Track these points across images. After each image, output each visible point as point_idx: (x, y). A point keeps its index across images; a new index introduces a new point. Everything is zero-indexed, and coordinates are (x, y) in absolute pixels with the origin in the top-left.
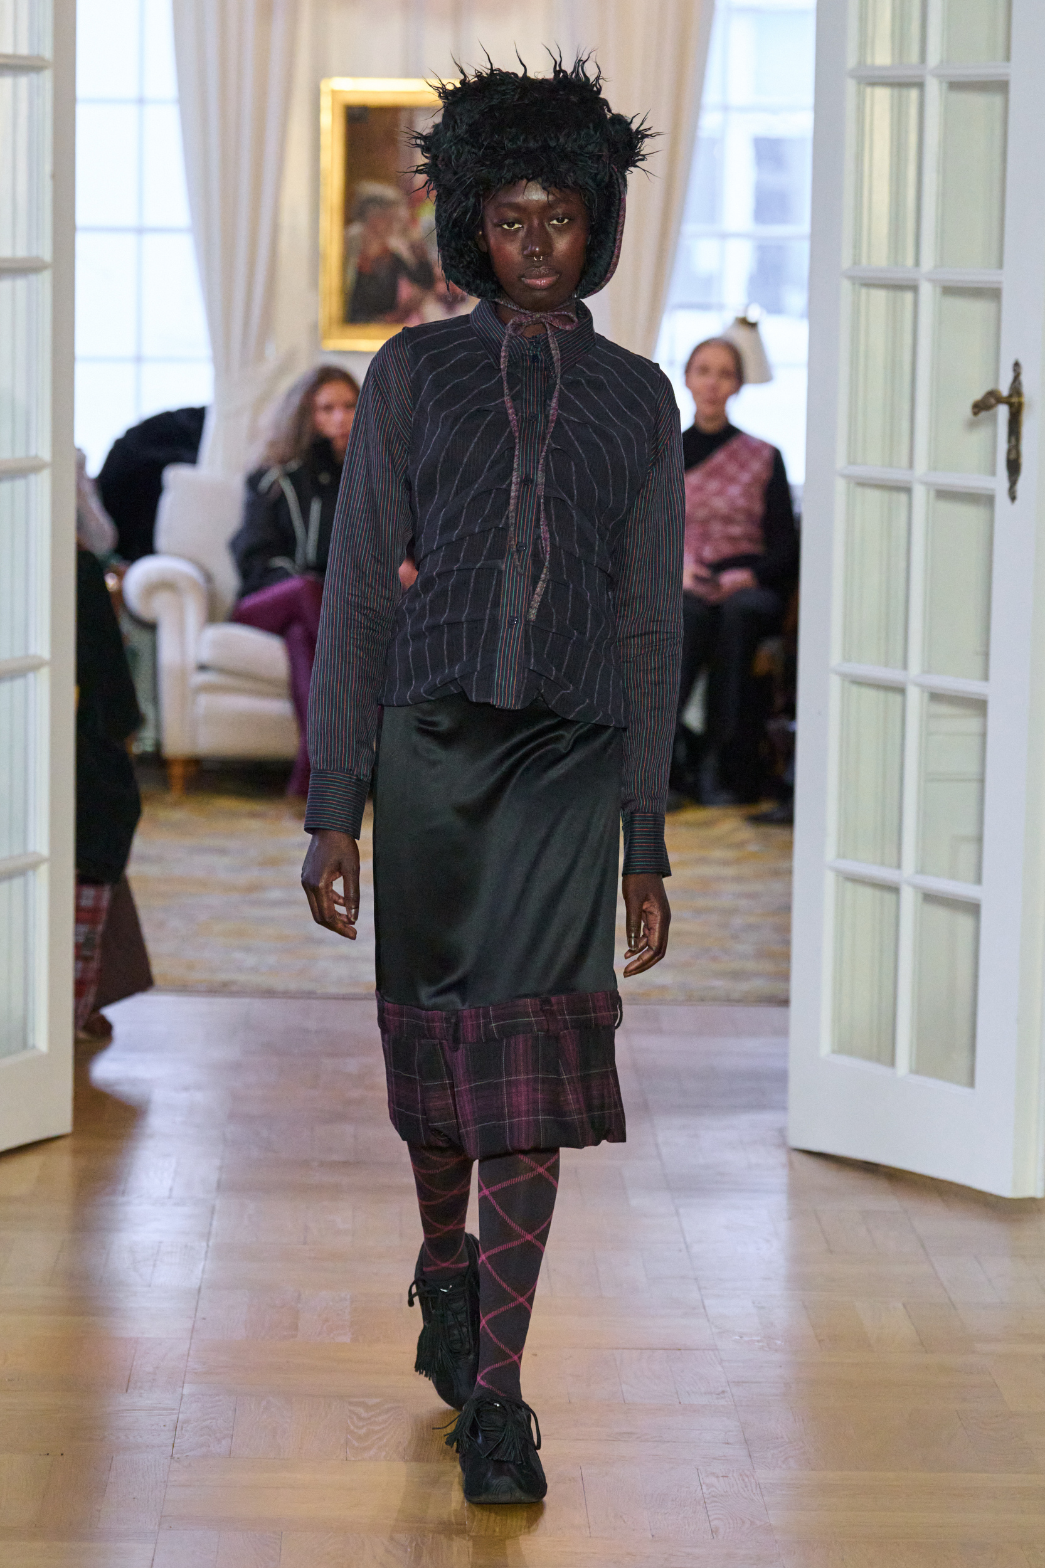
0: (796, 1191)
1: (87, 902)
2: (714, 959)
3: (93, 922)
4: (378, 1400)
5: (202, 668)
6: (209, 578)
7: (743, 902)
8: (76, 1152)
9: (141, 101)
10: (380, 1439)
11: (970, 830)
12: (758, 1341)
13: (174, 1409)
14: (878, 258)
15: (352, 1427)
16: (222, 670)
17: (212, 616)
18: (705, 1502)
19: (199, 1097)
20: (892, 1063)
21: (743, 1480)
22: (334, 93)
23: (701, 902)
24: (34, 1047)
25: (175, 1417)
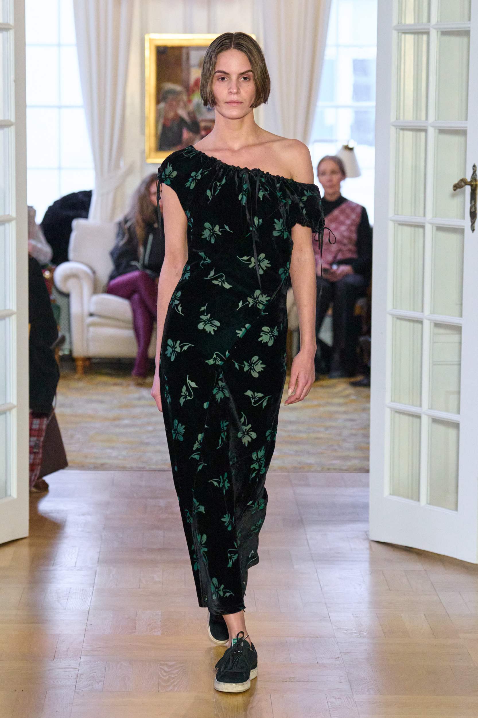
0: (373, 561)
1: (36, 427)
2: (335, 450)
3: (39, 436)
4: (174, 663)
5: (91, 315)
6: (94, 272)
7: (349, 424)
8: (31, 545)
9: (59, 45)
10: (174, 682)
11: (454, 388)
12: (355, 633)
13: (76, 668)
14: (409, 117)
15: (161, 676)
16: (100, 316)
17: (95, 291)
18: (330, 711)
19: (89, 518)
20: (419, 500)
21: (348, 700)
22: (151, 40)
23: (328, 424)
24: (10, 495)
25: (77, 672)
